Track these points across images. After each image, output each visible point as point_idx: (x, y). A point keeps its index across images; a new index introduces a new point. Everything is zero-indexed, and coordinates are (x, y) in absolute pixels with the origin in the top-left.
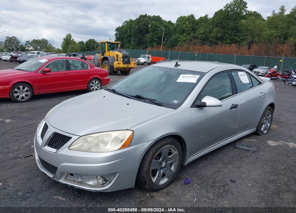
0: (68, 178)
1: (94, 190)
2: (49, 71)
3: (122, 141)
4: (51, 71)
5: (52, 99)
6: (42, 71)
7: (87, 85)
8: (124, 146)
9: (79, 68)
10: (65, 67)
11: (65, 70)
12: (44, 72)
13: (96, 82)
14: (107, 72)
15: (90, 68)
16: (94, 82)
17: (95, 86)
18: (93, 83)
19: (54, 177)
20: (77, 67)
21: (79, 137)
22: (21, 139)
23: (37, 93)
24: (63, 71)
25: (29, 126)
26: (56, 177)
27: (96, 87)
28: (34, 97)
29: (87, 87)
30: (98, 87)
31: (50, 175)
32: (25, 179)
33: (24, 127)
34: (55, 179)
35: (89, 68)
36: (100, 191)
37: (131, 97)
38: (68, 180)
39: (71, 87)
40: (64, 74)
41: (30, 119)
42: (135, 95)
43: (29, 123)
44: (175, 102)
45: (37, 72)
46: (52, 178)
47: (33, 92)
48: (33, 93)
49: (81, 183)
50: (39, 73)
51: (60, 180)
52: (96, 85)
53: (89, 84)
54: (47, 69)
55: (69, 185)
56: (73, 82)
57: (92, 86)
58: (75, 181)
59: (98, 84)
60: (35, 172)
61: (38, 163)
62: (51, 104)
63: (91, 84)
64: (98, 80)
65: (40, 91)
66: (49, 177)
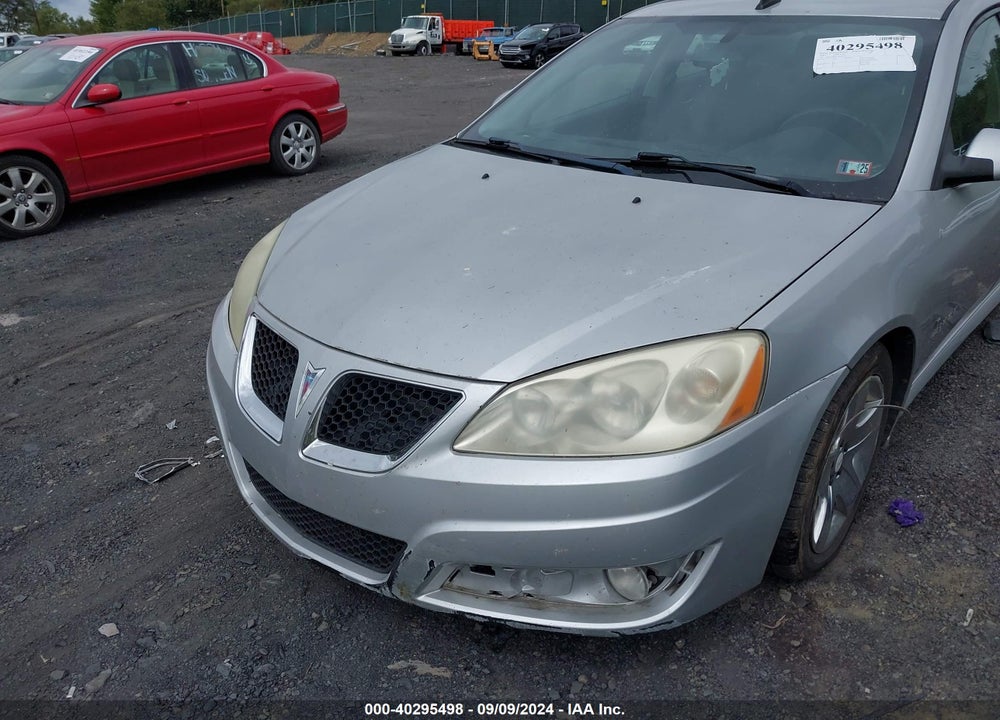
0: (457, 582)
1: (613, 631)
2: (115, 96)
3: (726, 386)
4: (120, 94)
5: (145, 213)
6: (85, 97)
7: (268, 146)
8: (736, 414)
9: (228, 76)
10: (172, 76)
11: (174, 89)
12: (96, 103)
13: (298, 128)
14: (331, 85)
15: (270, 73)
16: (291, 127)
17: (297, 143)
18: (287, 133)
19: (390, 583)
20: (220, 73)
21: (499, 387)
22: (103, 396)
23: (80, 190)
24: (167, 91)
25: (112, 336)
26: (401, 587)
27: (302, 150)
28: (74, 212)
29: (270, 151)
30: (308, 148)
31: (364, 577)
32: (212, 589)
33: (92, 340)
34: (396, 592)
35: (265, 74)
36: (642, 632)
37: (619, 167)
38: (462, 590)
39: (209, 159)
40: (177, 104)
41: (100, 304)
42: (634, 156)
43: (104, 320)
44: (856, 168)
45: (66, 105)
46: (374, 586)
47: (64, 192)
48: (67, 193)
49: (535, 604)
50: (76, 108)
51: (422, 598)
52: (299, 140)
53: (274, 141)
54: (104, 89)
55: (477, 619)
56: (214, 136)
57: (286, 148)
58: (495, 593)
59: (306, 137)
60: (238, 548)
61: (267, 514)
62: (150, 232)
63: (284, 140)
64: (304, 118)
65: (91, 184)
66: (354, 586)
